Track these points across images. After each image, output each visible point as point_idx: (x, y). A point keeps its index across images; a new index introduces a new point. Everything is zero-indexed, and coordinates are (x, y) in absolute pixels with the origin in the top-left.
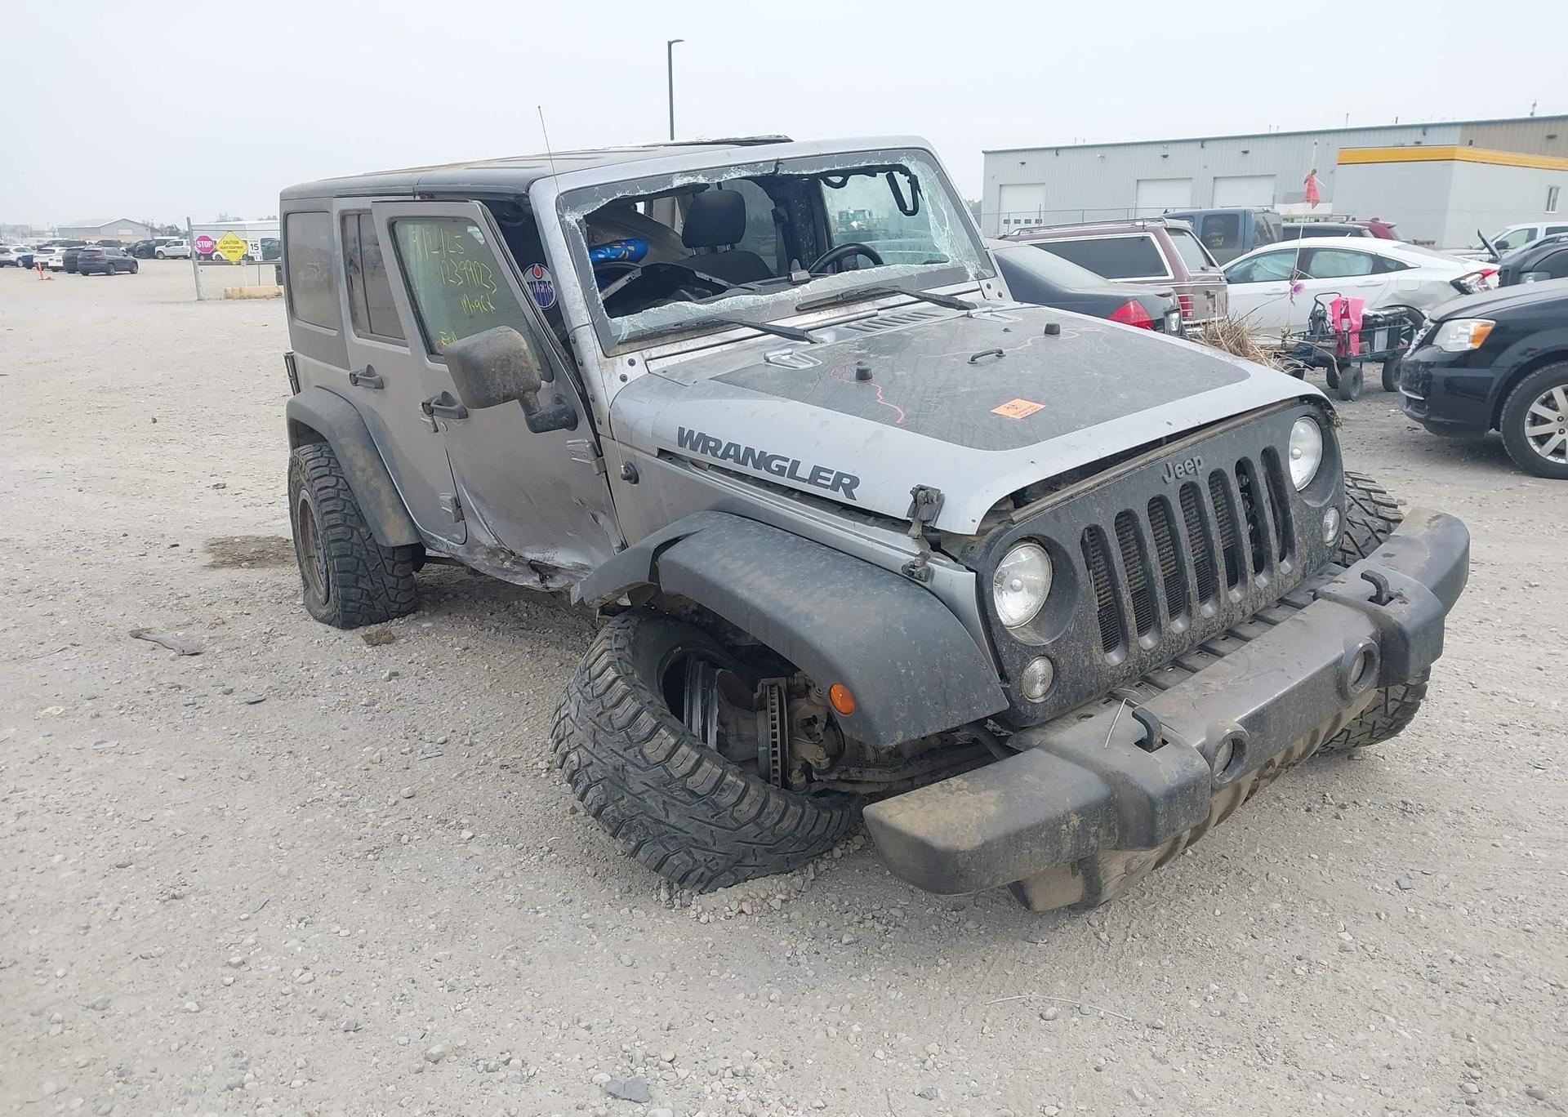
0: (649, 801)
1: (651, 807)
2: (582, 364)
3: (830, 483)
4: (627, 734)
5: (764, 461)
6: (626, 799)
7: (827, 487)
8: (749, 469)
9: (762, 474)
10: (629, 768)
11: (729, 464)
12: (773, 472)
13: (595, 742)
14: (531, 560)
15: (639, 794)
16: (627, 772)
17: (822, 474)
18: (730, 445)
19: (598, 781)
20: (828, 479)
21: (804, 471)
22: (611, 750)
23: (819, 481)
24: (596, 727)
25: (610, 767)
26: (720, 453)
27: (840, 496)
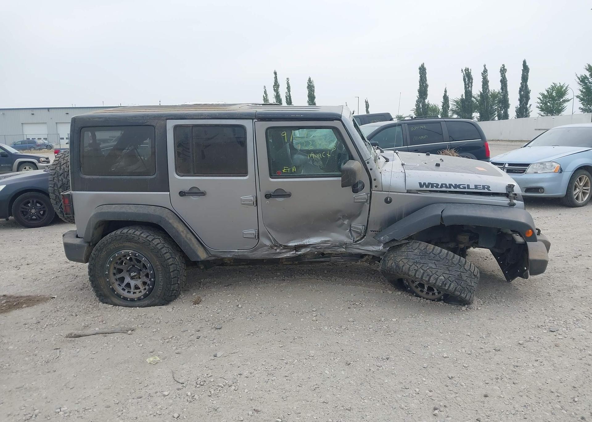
0: (468, 281)
1: (468, 283)
2: (371, 169)
3: (482, 188)
4: (459, 264)
5: (456, 186)
6: (463, 283)
7: (481, 189)
8: (452, 189)
9: (458, 190)
10: (462, 274)
11: (444, 189)
12: (462, 188)
13: (449, 270)
14: (295, 245)
15: (466, 280)
16: (462, 275)
17: (478, 186)
18: (442, 184)
19: (453, 282)
20: (481, 187)
21: (472, 186)
22: (456, 271)
23: (478, 188)
24: (447, 266)
25: (456, 276)
26: (439, 187)
27: (486, 191)
